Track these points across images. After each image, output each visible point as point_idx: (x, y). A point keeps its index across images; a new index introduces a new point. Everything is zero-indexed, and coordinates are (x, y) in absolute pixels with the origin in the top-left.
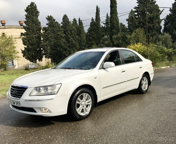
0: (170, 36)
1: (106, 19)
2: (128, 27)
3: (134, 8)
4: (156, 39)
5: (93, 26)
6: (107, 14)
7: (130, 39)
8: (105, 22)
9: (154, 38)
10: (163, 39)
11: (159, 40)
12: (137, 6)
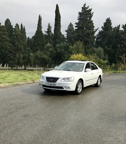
0: (102, 50)
1: (48, 28)
2: (66, 38)
3: (75, 24)
4: (91, 51)
5: (39, 34)
6: (49, 23)
7: (72, 49)
8: (47, 31)
9: (91, 50)
10: (98, 52)
11: (94, 52)
12: (78, 22)
